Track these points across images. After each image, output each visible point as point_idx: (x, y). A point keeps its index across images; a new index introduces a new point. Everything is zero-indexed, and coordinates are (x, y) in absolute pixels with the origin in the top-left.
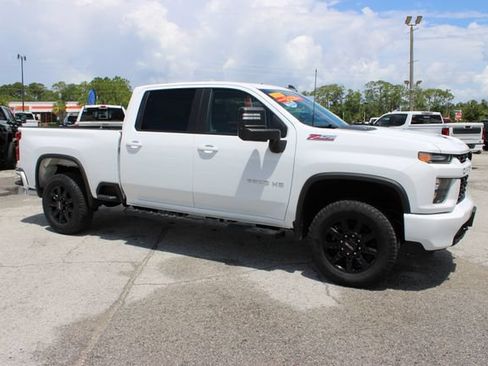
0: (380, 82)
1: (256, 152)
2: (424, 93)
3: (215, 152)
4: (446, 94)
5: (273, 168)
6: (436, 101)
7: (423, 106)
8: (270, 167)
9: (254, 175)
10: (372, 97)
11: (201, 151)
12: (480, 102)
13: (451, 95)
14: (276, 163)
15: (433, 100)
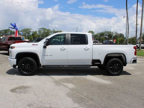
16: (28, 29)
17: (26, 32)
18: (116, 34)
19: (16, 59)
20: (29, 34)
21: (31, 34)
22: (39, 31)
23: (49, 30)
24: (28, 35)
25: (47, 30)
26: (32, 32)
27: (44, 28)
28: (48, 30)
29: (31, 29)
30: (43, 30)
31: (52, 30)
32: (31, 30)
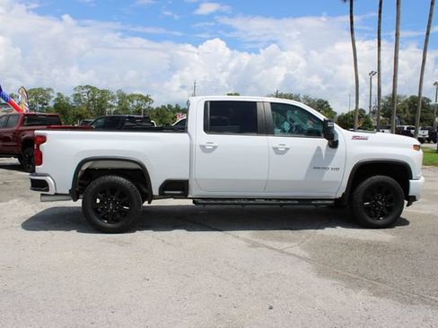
0: (87, 87)
1: (319, 149)
2: (128, 98)
3: (287, 149)
4: (147, 99)
5: (332, 159)
6: (139, 105)
7: (127, 109)
8: (330, 158)
9: (318, 165)
10: (80, 101)
11: (275, 149)
12: (174, 106)
13: (150, 99)
14: (333, 156)
15: (135, 103)
16: (41, 91)
17: (36, 99)
18: (309, 101)
20: (46, 104)
21: (51, 104)
22: (77, 95)
23: (107, 91)
24: (42, 108)
25: (99, 91)
26: (53, 99)
27: (90, 87)
28: (103, 91)
29: (50, 89)
30: (88, 92)
31: (115, 94)
32: (51, 94)
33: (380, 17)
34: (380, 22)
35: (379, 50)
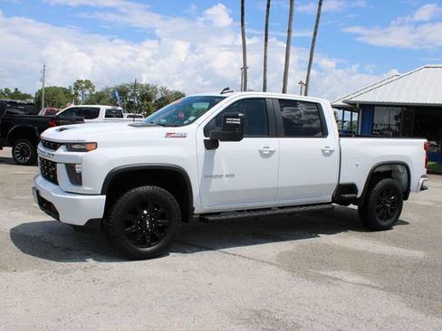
18: (166, 93)
19: (104, 197)
33: (268, 11)
34: (267, 16)
35: (266, 46)
